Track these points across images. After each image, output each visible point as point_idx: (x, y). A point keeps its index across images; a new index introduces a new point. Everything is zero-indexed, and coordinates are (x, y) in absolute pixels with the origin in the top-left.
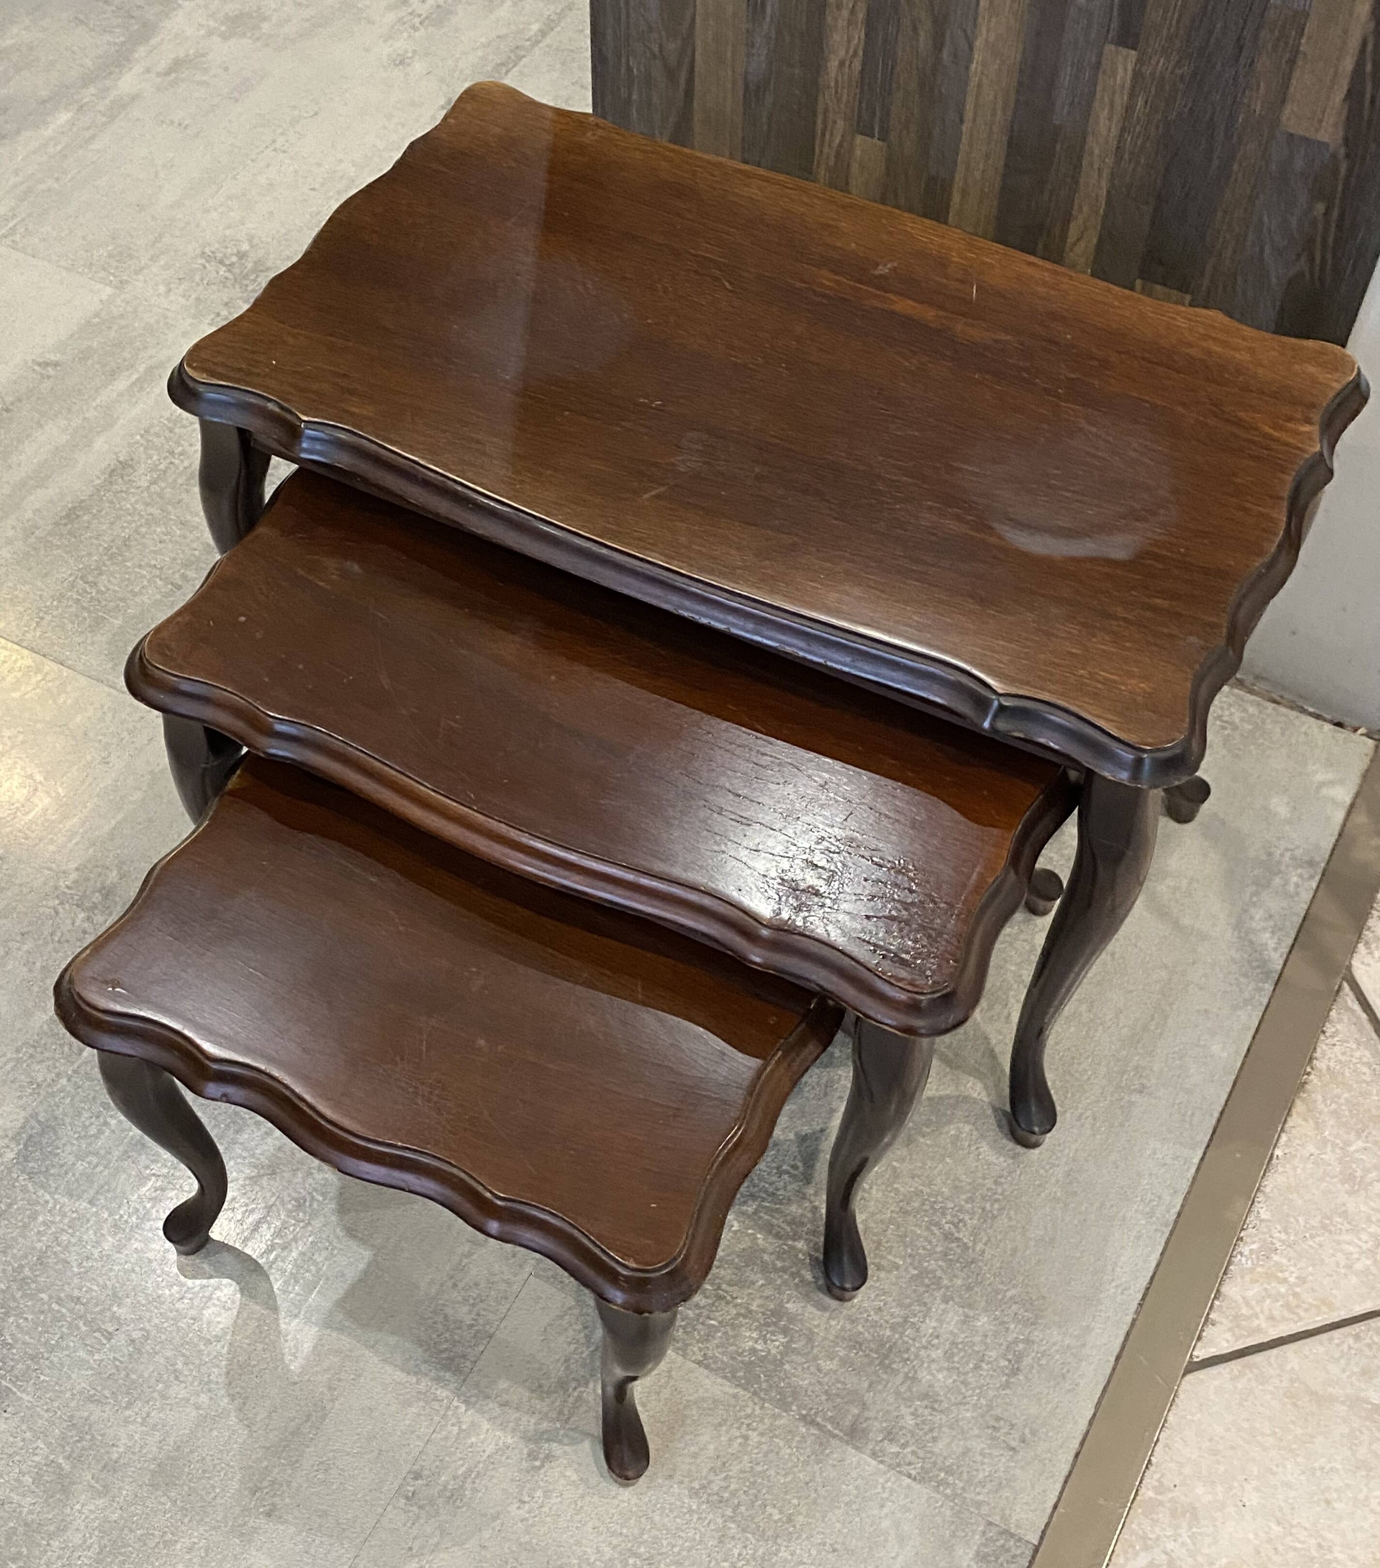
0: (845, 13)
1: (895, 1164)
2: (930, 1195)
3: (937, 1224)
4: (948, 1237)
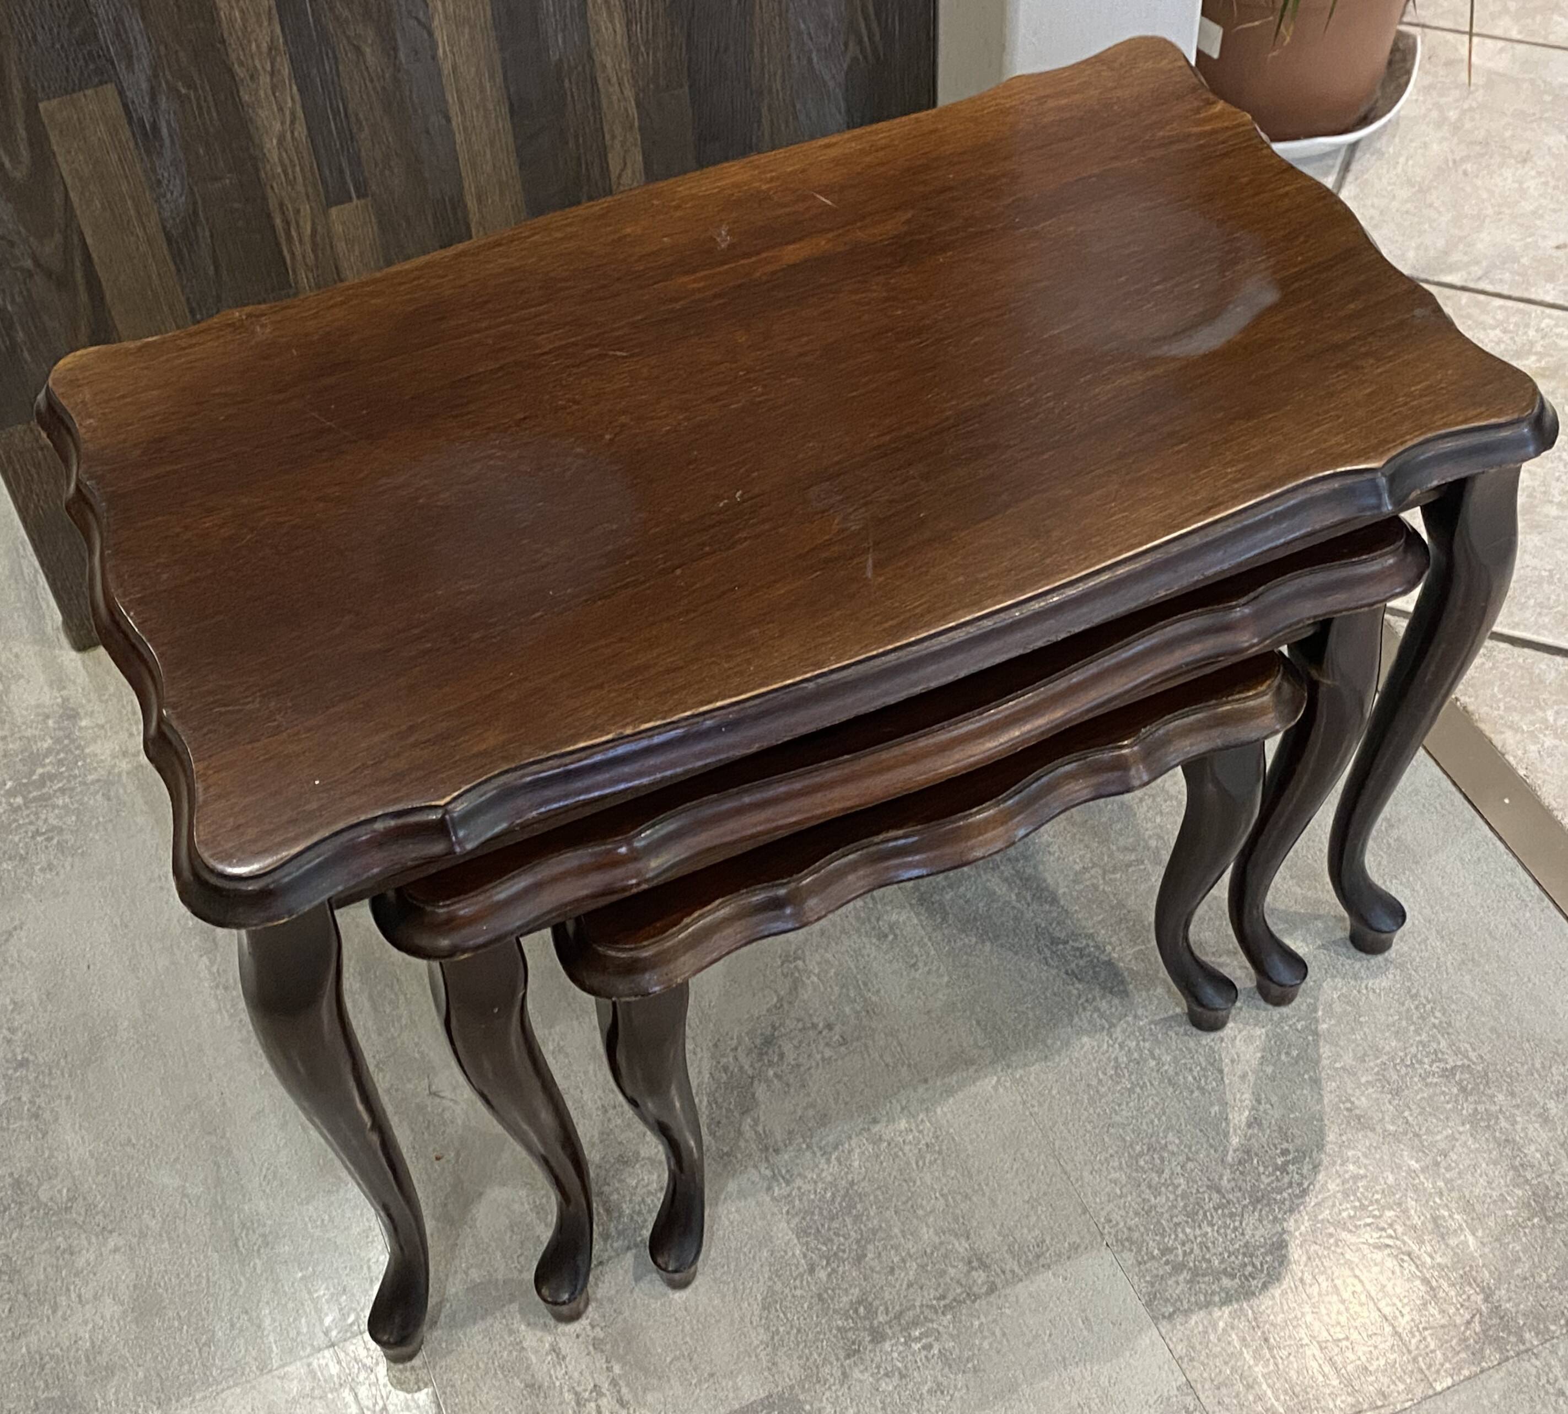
1: (1338, 1065)
2: (1392, 1059)
3: (1428, 1074)
4: (1448, 1074)
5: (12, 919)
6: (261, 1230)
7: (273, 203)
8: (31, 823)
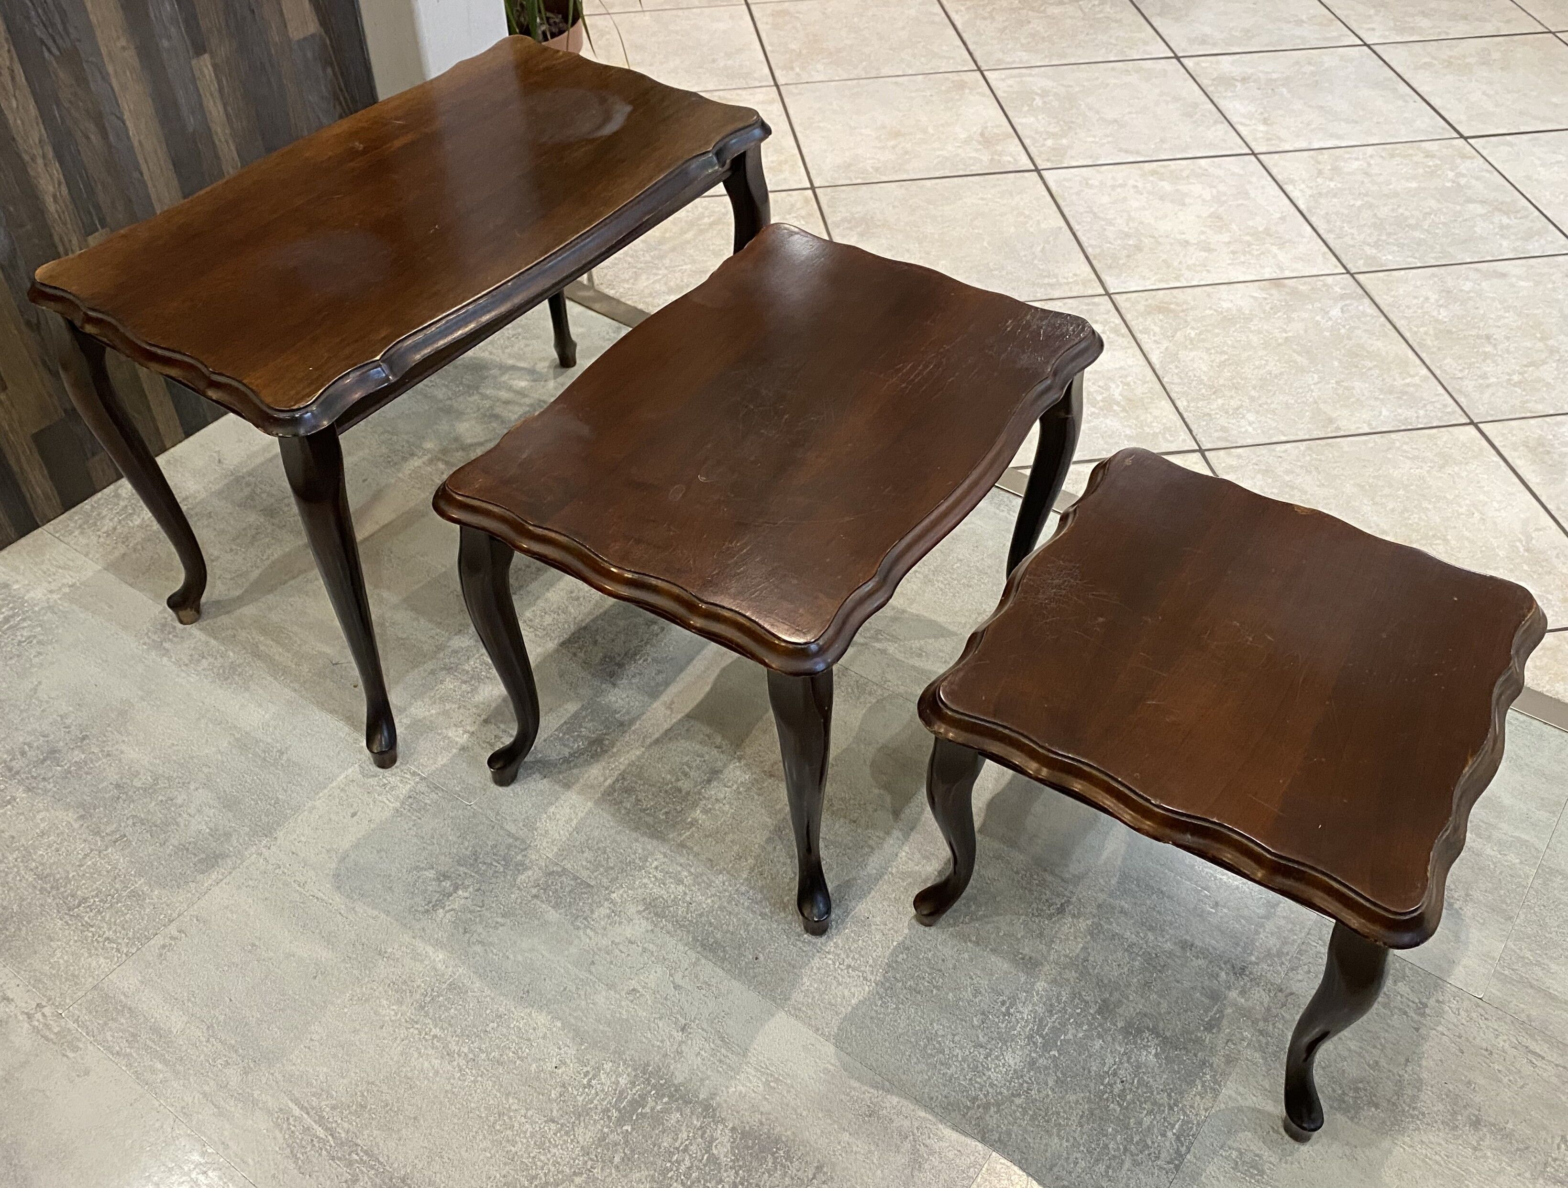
0: (40, 161)
5: (32, 683)
6: (275, 750)
7: (56, 239)
8: (13, 639)
